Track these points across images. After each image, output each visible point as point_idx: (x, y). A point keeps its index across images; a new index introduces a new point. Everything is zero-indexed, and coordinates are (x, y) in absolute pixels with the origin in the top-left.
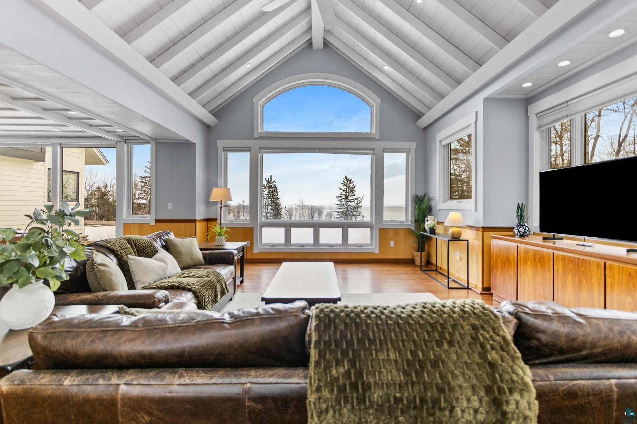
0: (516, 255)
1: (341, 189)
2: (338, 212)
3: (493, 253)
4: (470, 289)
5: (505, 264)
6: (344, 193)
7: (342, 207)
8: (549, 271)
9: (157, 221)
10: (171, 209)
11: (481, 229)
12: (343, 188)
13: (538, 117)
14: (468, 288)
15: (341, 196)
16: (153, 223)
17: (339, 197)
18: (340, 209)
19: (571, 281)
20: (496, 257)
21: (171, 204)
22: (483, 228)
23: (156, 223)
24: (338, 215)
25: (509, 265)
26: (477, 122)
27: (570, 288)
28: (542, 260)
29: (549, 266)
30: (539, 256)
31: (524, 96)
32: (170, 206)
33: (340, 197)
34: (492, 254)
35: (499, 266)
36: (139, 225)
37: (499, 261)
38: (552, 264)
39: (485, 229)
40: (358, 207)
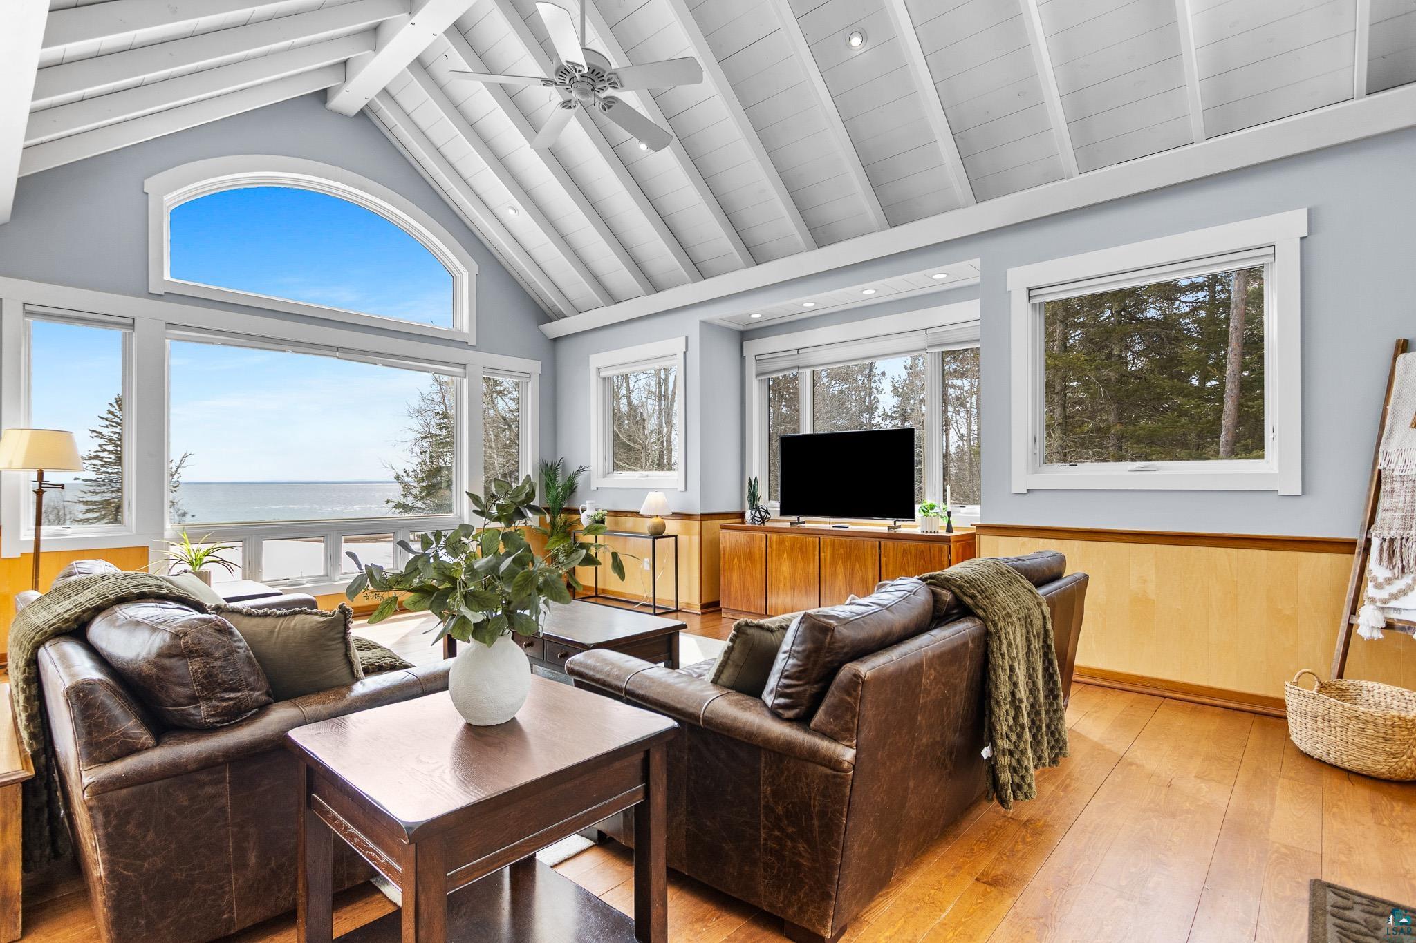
0: (764, 549)
1: (100, 434)
2: (87, 503)
3: (724, 551)
4: (680, 611)
5: (746, 563)
6: (111, 448)
7: (104, 488)
8: (814, 562)
11: (699, 517)
12: (105, 431)
13: (757, 360)
14: (677, 611)
15: (102, 454)
17: (91, 458)
18: (95, 493)
19: (842, 567)
20: (730, 555)
22: (702, 515)
24: (87, 511)
25: (752, 563)
26: (688, 353)
27: (840, 577)
28: (804, 550)
29: (814, 555)
30: (799, 545)
31: (741, 328)
33: (97, 457)
34: (722, 552)
35: (736, 566)
37: (736, 560)
38: (817, 553)
39: (705, 516)
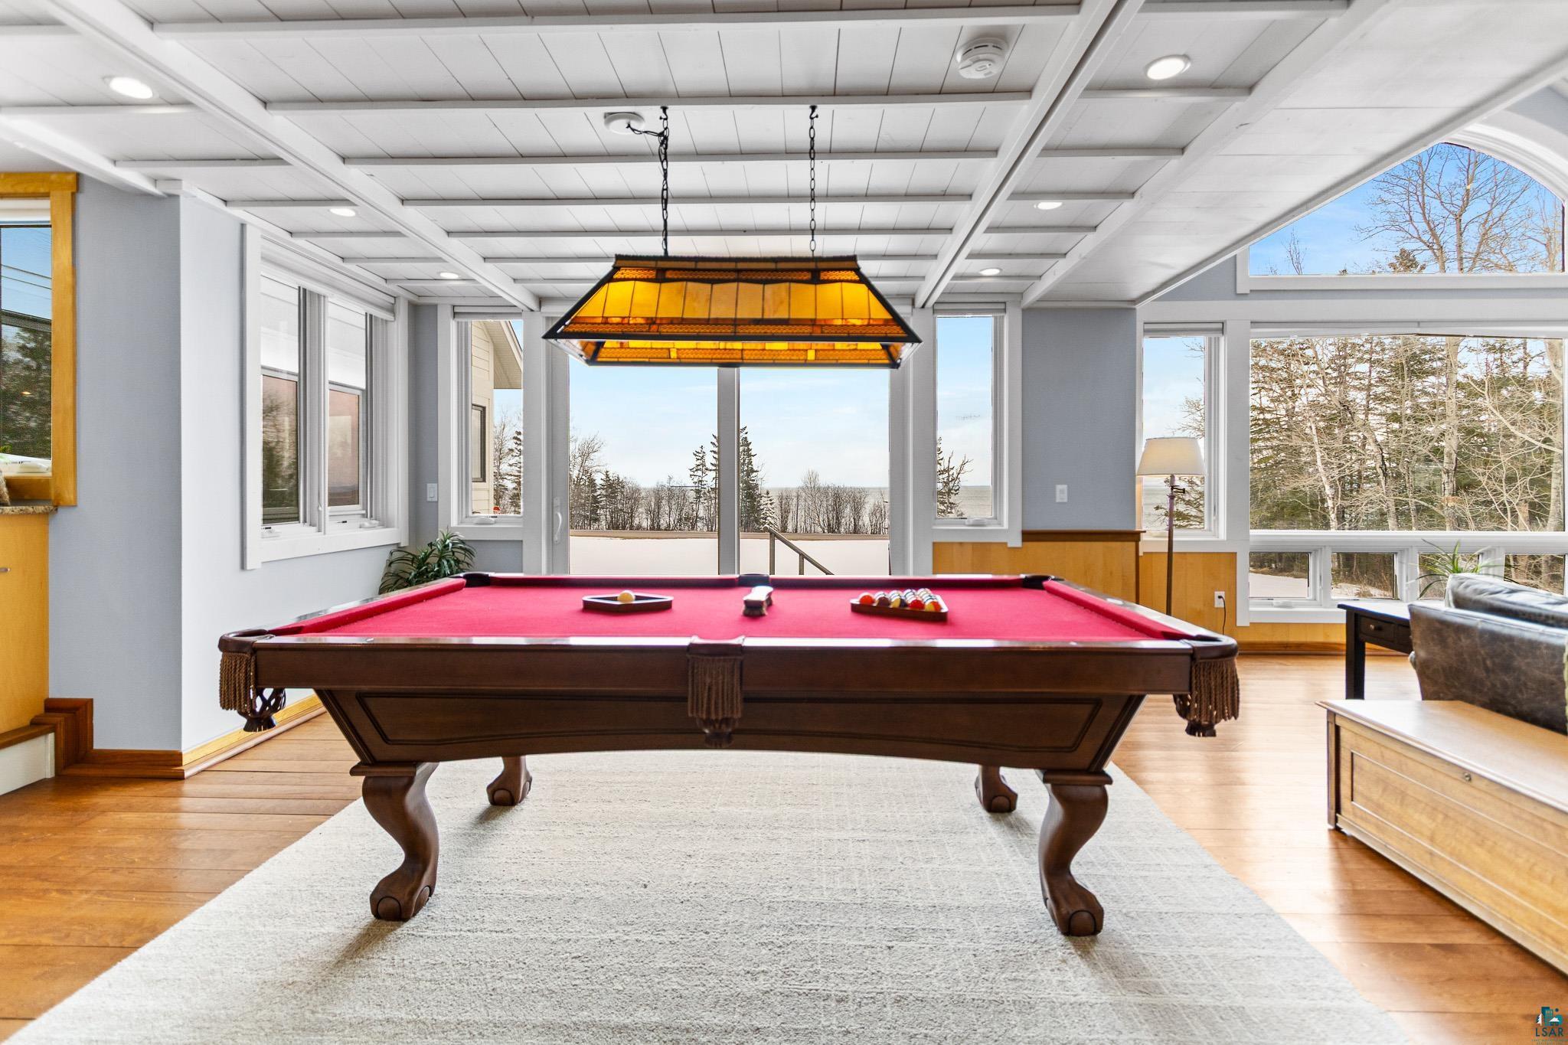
9: (1028, 536)
10: (1066, 500)
16: (1016, 541)
21: (1065, 487)
23: (1024, 540)
32: (1061, 493)
36: (977, 546)
40: (949, 492)
